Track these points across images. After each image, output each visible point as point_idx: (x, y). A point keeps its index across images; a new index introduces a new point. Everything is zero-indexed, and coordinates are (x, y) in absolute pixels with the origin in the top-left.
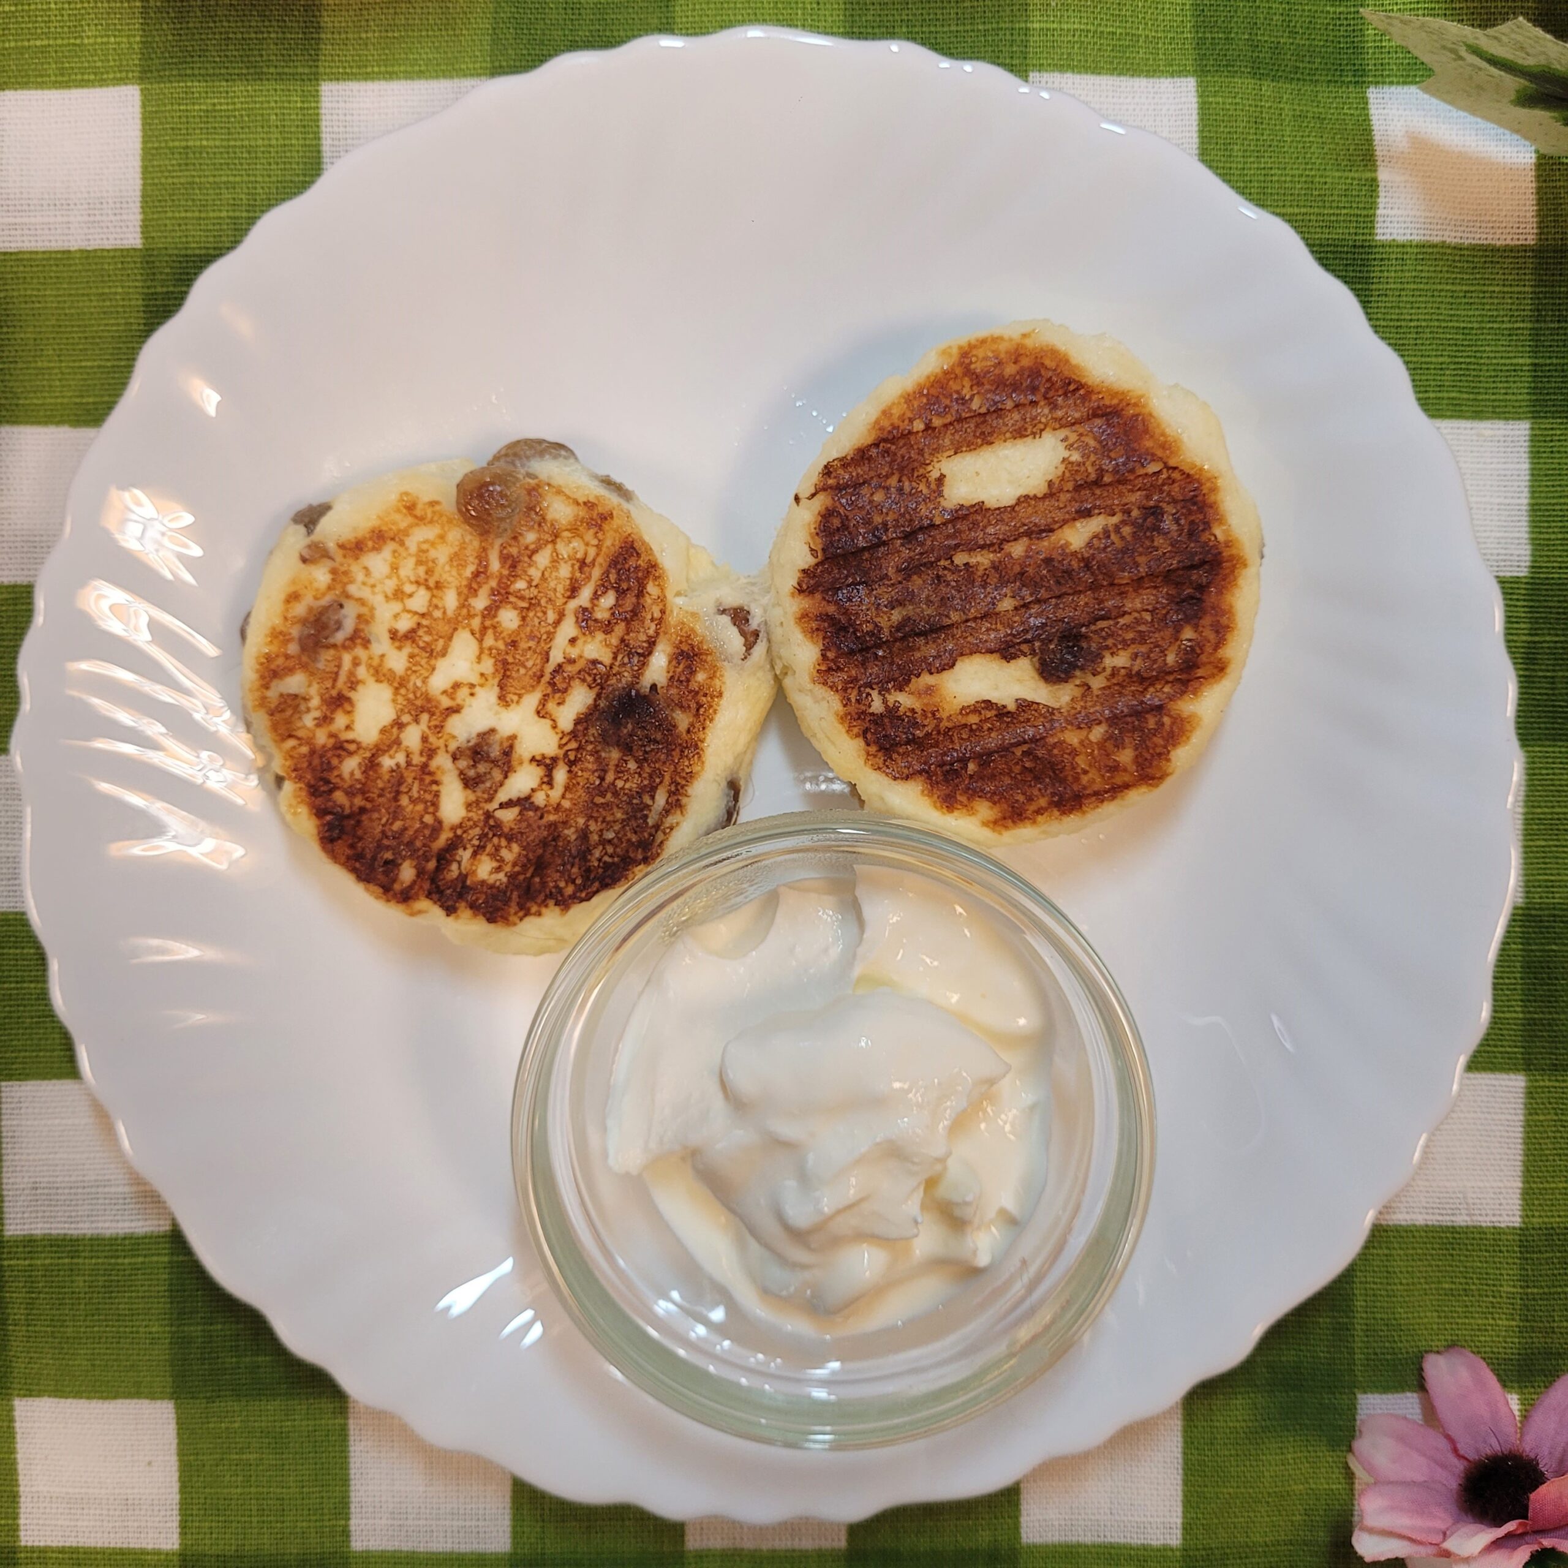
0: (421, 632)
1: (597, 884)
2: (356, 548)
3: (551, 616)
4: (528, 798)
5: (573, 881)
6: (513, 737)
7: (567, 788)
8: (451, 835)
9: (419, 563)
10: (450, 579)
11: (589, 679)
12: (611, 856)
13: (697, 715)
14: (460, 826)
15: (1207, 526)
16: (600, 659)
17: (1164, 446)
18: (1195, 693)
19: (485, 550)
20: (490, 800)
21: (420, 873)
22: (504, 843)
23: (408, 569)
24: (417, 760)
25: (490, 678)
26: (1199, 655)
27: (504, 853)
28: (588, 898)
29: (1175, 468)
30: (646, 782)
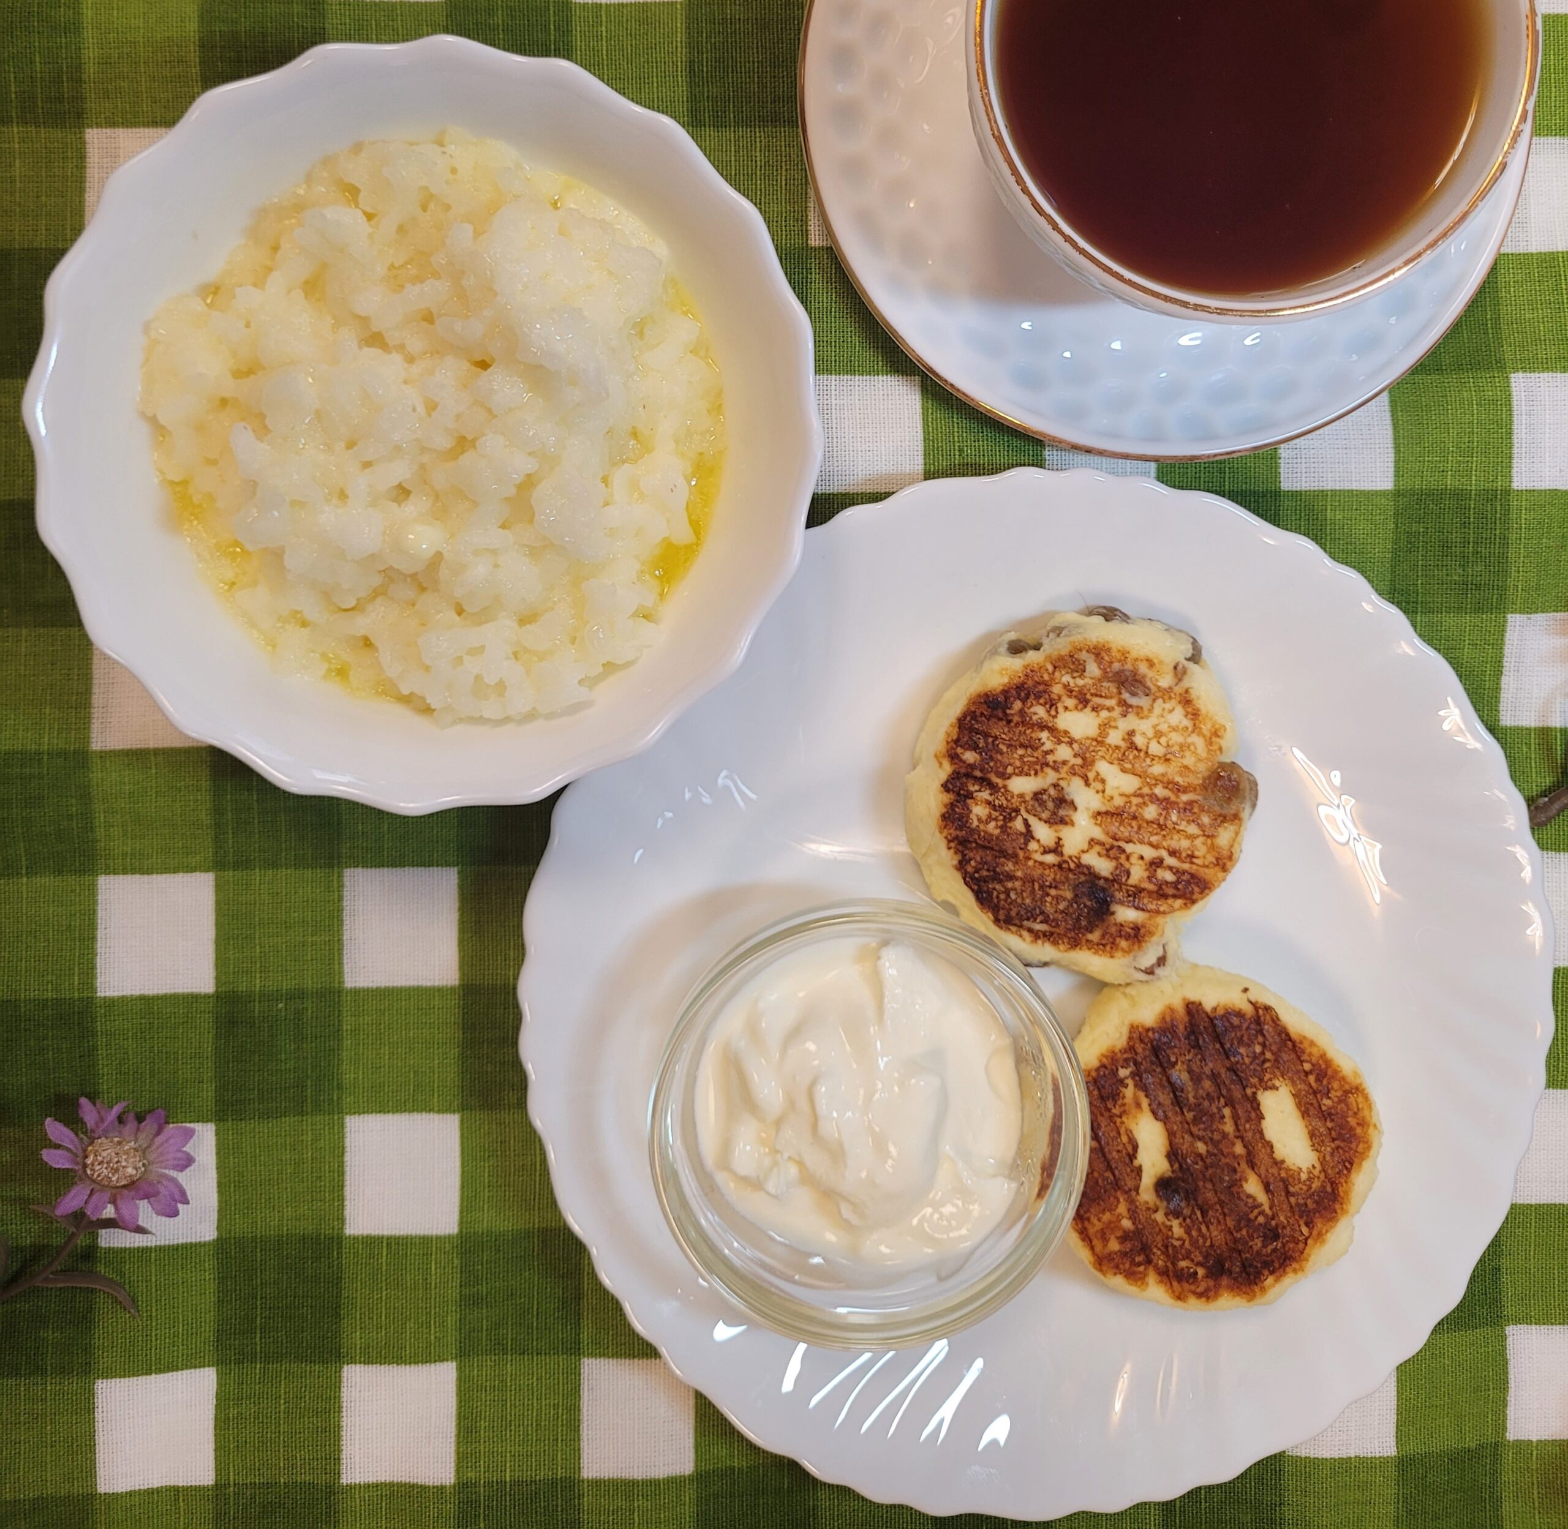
0: (1135, 752)
1: (976, 887)
2: (1186, 701)
3: (1154, 839)
4: (1033, 838)
5: (975, 872)
6: (1073, 824)
7: (1041, 863)
8: (1000, 785)
9: (1181, 746)
10: (1172, 767)
11: (1118, 872)
12: (998, 897)
13: (1098, 944)
14: (1006, 791)
15: (1272, 1273)
16: (1131, 877)
17: (1320, 1235)
18: (1161, 1282)
19: (1195, 789)
20: (1027, 811)
21: (972, 767)
22: (1000, 823)
23: (1176, 738)
24: (1050, 758)
25: (1110, 803)
26: (1188, 1282)
27: (993, 824)
28: (966, 883)
29: (1306, 1244)
30: (1051, 917)
